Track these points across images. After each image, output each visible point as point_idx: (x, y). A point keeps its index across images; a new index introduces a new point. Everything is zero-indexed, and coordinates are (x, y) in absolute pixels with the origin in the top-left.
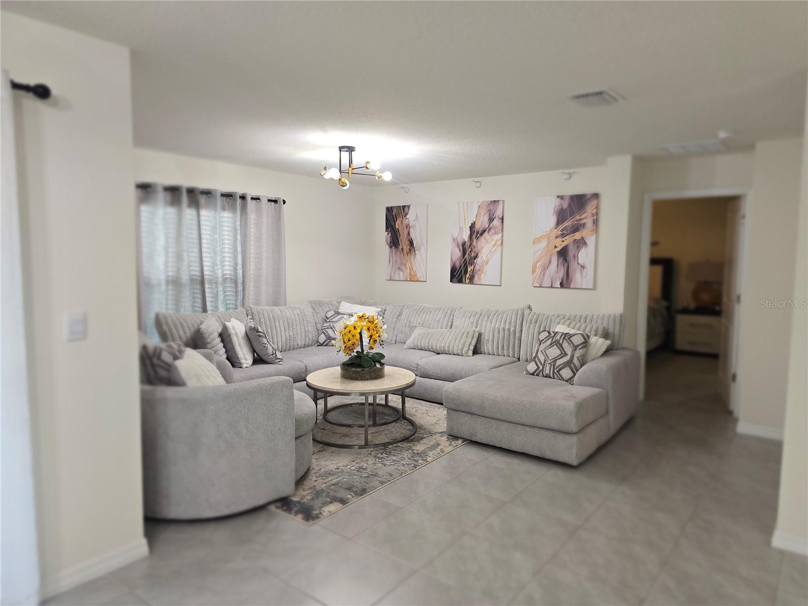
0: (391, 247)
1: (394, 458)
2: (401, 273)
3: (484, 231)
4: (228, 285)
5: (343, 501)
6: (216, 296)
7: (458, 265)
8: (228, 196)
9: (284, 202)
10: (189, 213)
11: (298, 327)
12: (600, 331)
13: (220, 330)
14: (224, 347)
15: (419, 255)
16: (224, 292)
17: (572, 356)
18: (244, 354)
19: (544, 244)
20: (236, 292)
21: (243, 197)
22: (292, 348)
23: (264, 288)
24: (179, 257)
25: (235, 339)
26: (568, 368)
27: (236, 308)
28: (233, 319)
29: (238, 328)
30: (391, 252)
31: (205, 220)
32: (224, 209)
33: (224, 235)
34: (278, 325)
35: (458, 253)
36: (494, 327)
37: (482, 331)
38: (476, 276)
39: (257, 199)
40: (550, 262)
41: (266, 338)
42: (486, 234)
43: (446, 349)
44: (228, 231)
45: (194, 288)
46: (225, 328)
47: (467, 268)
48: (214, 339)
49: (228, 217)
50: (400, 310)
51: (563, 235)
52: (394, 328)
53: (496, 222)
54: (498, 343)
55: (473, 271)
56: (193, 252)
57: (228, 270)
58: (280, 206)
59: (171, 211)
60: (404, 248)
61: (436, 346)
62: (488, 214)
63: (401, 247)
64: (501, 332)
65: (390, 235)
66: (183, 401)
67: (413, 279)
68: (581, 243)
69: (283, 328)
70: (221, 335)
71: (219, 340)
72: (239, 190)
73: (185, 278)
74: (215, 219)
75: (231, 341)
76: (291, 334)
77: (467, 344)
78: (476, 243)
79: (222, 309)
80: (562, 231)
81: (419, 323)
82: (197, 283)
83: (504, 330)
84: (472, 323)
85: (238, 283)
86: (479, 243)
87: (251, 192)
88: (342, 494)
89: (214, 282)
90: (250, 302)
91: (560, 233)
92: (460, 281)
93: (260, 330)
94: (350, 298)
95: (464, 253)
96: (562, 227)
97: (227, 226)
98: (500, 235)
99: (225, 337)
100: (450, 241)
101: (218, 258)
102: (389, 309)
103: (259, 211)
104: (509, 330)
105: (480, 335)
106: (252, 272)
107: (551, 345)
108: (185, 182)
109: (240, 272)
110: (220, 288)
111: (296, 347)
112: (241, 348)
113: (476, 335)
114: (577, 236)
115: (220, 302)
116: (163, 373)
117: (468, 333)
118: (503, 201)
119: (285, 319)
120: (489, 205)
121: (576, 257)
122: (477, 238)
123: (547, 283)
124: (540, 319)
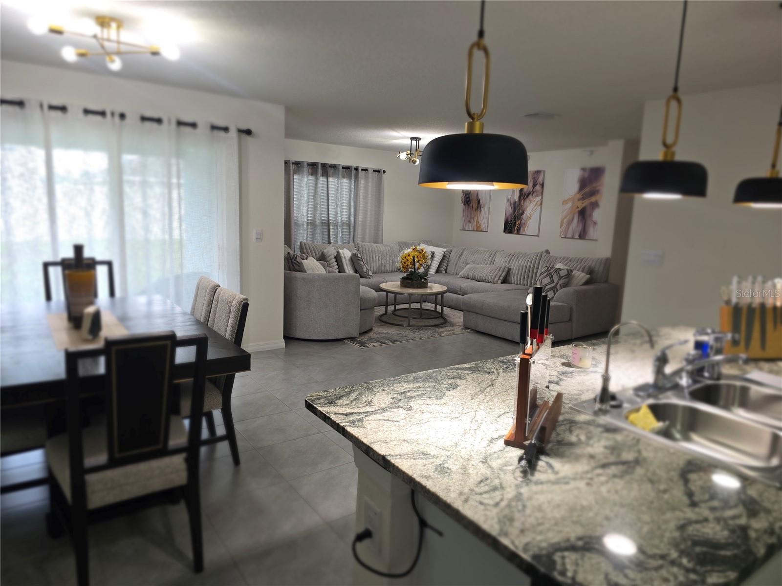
0: (464, 205)
1: (422, 332)
2: (470, 225)
3: (529, 194)
4: (345, 228)
5: (382, 343)
6: (337, 234)
7: (509, 219)
8: (347, 168)
9: (384, 172)
10: (322, 180)
11: (388, 259)
12: (586, 269)
13: (335, 255)
14: (337, 265)
15: (484, 211)
16: (342, 232)
17: (557, 284)
18: (349, 270)
19: (569, 205)
20: (350, 232)
21: (356, 169)
22: (383, 272)
23: (368, 231)
24: (315, 208)
25: (344, 260)
26: (552, 291)
27: (349, 243)
28: (345, 249)
29: (346, 254)
30: (464, 208)
31: (332, 184)
32: (344, 177)
33: (343, 194)
34: (374, 256)
35: (510, 210)
36: (520, 264)
37: (512, 267)
38: (522, 228)
39: (365, 170)
40: (573, 219)
41: (363, 262)
42: (530, 197)
43: (484, 278)
44: (346, 192)
45: (323, 229)
46: (338, 253)
47: (516, 222)
48: (331, 259)
49: (346, 183)
50: (461, 252)
51: (583, 199)
52: (456, 264)
53: (538, 187)
54: (521, 276)
55: (520, 224)
56: (324, 205)
57: (345, 219)
58: (381, 175)
59: (311, 178)
60: (474, 206)
61: (478, 276)
62: (532, 181)
63: (471, 205)
64: (524, 268)
65: (464, 195)
66: (303, 279)
67: (478, 229)
68: (595, 205)
69: (377, 258)
70: (335, 257)
71: (334, 260)
72: (354, 164)
73: (318, 221)
74: (338, 184)
75: (341, 261)
76: (383, 262)
77: (498, 275)
78: (524, 203)
79: (340, 243)
80: (583, 195)
81: (472, 261)
82: (325, 225)
83: (526, 267)
84: (506, 261)
85: (351, 226)
86: (525, 203)
87: (362, 165)
88: (383, 340)
89: (336, 225)
90: (358, 240)
91: (581, 197)
92: (510, 232)
93: (359, 256)
94: (429, 242)
95: (514, 211)
96: (583, 192)
97: (346, 189)
98: (540, 197)
99: (338, 258)
100: (506, 201)
101: (339, 209)
102: (455, 250)
103: (367, 178)
104: (530, 266)
105: (509, 270)
106: (360, 220)
107: (546, 276)
108: (320, 160)
109: (352, 219)
110: (340, 229)
111: (386, 271)
112: (347, 266)
113: (506, 270)
114: (593, 199)
115: (339, 238)
116: (297, 267)
117: (501, 268)
118: (544, 171)
119: (379, 252)
120: (534, 174)
121: (591, 215)
122: (524, 199)
123: (570, 235)
124: (551, 260)
